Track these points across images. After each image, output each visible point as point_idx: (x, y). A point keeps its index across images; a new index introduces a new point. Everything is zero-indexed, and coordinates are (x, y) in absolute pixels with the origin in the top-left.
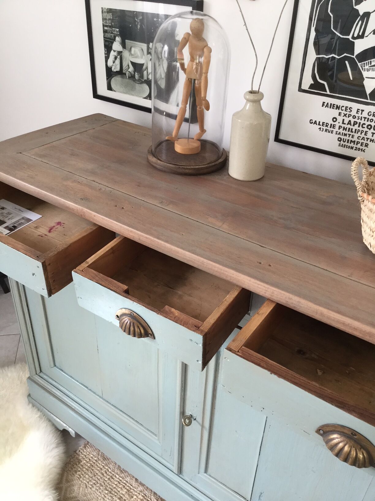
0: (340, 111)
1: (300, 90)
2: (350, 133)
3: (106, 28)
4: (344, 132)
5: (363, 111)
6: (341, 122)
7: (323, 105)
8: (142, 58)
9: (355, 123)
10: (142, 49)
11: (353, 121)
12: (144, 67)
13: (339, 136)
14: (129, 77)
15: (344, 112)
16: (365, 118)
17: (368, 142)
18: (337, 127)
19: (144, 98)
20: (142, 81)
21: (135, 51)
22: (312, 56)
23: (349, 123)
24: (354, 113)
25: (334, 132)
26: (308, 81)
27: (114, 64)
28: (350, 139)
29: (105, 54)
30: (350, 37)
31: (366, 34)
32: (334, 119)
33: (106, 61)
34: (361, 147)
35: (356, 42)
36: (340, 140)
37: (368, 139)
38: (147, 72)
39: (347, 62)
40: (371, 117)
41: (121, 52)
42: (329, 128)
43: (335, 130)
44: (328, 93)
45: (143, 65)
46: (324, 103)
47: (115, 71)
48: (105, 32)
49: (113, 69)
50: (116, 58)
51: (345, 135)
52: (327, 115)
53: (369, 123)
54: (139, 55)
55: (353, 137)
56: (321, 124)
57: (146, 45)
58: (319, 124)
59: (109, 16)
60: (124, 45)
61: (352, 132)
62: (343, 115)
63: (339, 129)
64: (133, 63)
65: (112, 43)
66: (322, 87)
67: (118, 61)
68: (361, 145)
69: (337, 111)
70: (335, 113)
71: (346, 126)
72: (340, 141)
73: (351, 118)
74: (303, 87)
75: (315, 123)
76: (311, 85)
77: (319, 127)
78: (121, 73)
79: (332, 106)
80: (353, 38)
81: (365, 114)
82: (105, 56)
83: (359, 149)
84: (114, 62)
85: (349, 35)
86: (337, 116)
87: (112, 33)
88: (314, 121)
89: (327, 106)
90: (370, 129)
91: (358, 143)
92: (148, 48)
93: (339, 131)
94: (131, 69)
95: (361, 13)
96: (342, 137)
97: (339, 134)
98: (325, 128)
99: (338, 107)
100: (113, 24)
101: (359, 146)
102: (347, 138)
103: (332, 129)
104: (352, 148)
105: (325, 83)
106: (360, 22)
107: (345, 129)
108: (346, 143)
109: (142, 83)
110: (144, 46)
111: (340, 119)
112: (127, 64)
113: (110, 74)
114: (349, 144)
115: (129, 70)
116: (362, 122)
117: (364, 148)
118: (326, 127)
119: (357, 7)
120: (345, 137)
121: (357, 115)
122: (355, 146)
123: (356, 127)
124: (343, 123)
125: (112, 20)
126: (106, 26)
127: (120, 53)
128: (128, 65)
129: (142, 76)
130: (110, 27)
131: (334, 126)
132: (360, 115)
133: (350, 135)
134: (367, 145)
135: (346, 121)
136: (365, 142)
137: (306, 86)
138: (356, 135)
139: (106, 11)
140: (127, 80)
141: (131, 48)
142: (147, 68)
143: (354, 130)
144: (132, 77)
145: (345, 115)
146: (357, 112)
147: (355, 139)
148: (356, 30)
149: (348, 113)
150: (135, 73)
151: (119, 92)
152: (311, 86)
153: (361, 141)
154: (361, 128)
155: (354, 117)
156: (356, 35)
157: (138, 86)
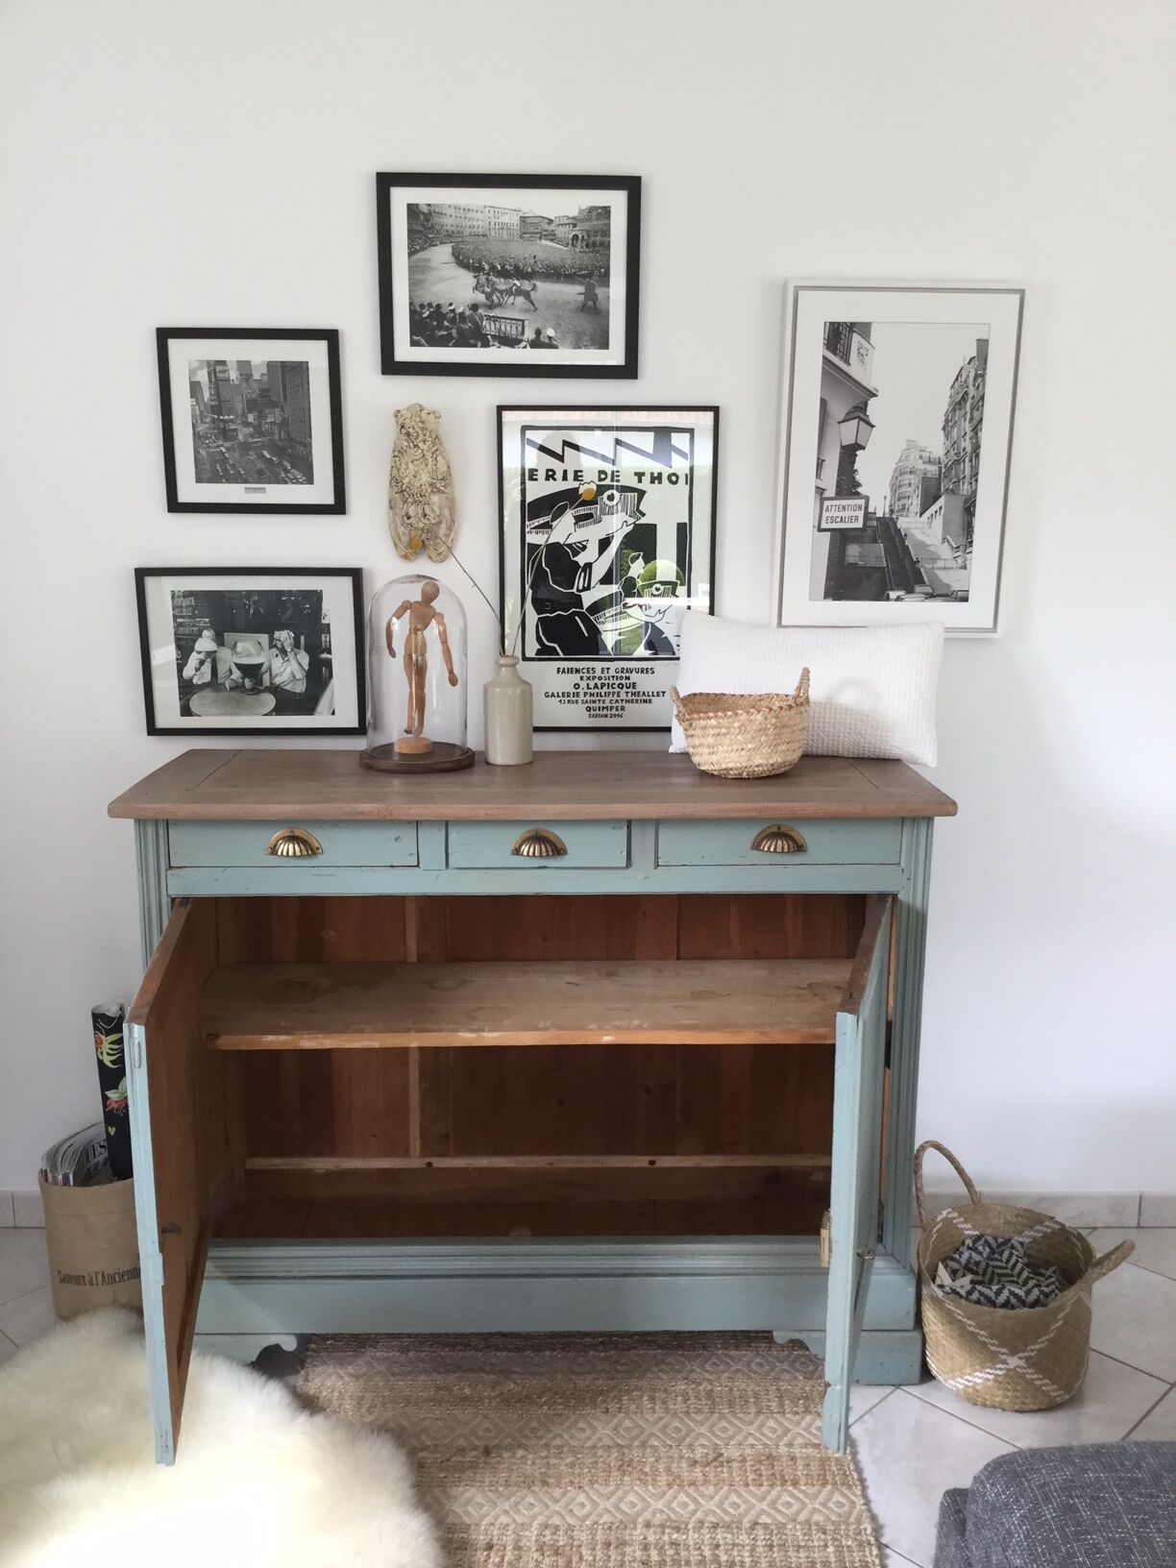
0: (581, 674)
1: (525, 659)
2: (599, 698)
3: (179, 620)
4: (592, 698)
5: (608, 669)
6: (586, 688)
7: (558, 672)
8: (259, 655)
9: (603, 685)
10: (259, 643)
11: (599, 683)
12: (264, 669)
13: (587, 705)
14: (231, 689)
15: (586, 674)
16: (613, 677)
17: (624, 704)
18: (582, 695)
19: (265, 715)
20: (257, 690)
21: (243, 647)
22: (532, 617)
23: (596, 686)
24: (598, 673)
25: (580, 701)
26: (532, 648)
27: (198, 673)
28: (601, 705)
29: (177, 659)
30: (574, 590)
31: (592, 585)
32: (576, 686)
33: (180, 670)
34: (617, 713)
35: (582, 594)
36: (588, 709)
37: (622, 700)
38: (271, 675)
39: (577, 618)
40: (619, 675)
41: (215, 652)
42: (572, 698)
43: (580, 700)
44: (562, 656)
45: (260, 665)
46: (559, 669)
47: (200, 683)
48: (178, 626)
49: (195, 681)
50: (202, 663)
51: (594, 702)
52: (567, 683)
53: (619, 681)
54: (254, 652)
55: (604, 702)
56: (560, 694)
57: (267, 636)
58: (558, 696)
59: (191, 601)
60: (220, 640)
61: (601, 696)
62: (585, 678)
63: (585, 694)
64: (239, 666)
65: (196, 640)
66: (553, 651)
67: (207, 668)
68: (617, 710)
69: (578, 676)
70: (575, 678)
71: (592, 691)
72: (589, 711)
73: (596, 681)
74: (528, 655)
75: (553, 695)
76: (538, 650)
77: (559, 699)
78: (214, 684)
79: (570, 671)
80: (578, 590)
81: (612, 672)
82: (178, 664)
83: (615, 716)
84: (197, 670)
85: (572, 588)
86: (578, 681)
87: (194, 626)
88: (550, 694)
89: (564, 671)
90: (622, 688)
91: (612, 708)
92: (272, 639)
93: (585, 699)
94: (237, 674)
95: (582, 565)
96: (591, 705)
97: (587, 702)
98: (566, 699)
99: (577, 671)
100: (196, 612)
101: (614, 712)
102: (597, 705)
103: (575, 698)
104: (606, 716)
105: (556, 646)
106: (583, 574)
107: (592, 695)
108: (597, 712)
109: (259, 692)
110: (264, 638)
111: (584, 684)
112: (227, 668)
113: (187, 689)
114: (601, 713)
115: (232, 677)
116: (611, 682)
117: (620, 712)
118: (567, 697)
119: (575, 559)
120: (594, 705)
121: (603, 676)
122: (609, 712)
123: (605, 689)
124: (588, 688)
125: (194, 608)
126: (181, 617)
127: (209, 654)
128: (230, 671)
129: (260, 682)
130: (190, 617)
131: (578, 694)
132: (606, 674)
133: (599, 701)
134: (623, 709)
135: (592, 684)
136: (620, 705)
137: (531, 653)
138: (607, 699)
139: (181, 594)
140: (227, 693)
141: (236, 643)
142: (270, 669)
143: (603, 694)
144: (238, 687)
145: (589, 678)
146: (602, 672)
147: (607, 704)
148: (579, 582)
149: (591, 675)
150: (243, 681)
151: (206, 715)
152: (539, 652)
153: (615, 705)
154: (611, 690)
155: (600, 678)
156: (581, 588)
157: (250, 699)
